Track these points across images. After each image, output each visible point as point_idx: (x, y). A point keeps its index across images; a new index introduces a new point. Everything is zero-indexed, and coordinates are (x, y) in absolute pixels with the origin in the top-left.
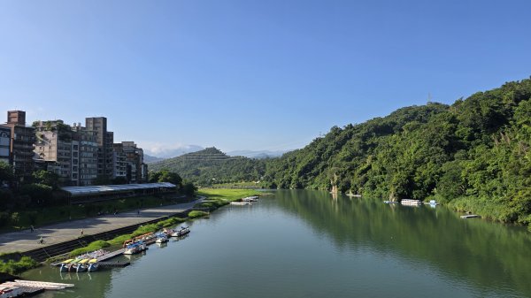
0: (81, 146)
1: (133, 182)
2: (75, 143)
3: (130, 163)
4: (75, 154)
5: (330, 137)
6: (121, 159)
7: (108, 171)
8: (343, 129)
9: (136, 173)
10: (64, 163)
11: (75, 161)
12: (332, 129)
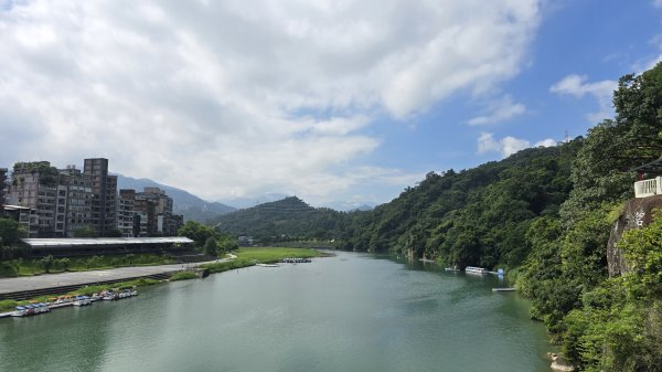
0: (69, 191)
1: (142, 236)
2: (61, 188)
3: (139, 213)
4: (61, 201)
5: (424, 186)
6: (127, 208)
7: (107, 222)
8: (442, 175)
9: (148, 225)
10: (46, 211)
11: (61, 210)
12: (428, 175)
